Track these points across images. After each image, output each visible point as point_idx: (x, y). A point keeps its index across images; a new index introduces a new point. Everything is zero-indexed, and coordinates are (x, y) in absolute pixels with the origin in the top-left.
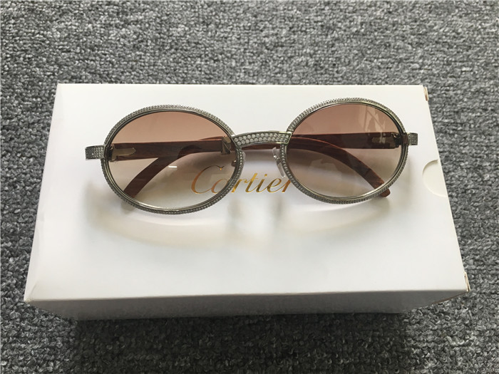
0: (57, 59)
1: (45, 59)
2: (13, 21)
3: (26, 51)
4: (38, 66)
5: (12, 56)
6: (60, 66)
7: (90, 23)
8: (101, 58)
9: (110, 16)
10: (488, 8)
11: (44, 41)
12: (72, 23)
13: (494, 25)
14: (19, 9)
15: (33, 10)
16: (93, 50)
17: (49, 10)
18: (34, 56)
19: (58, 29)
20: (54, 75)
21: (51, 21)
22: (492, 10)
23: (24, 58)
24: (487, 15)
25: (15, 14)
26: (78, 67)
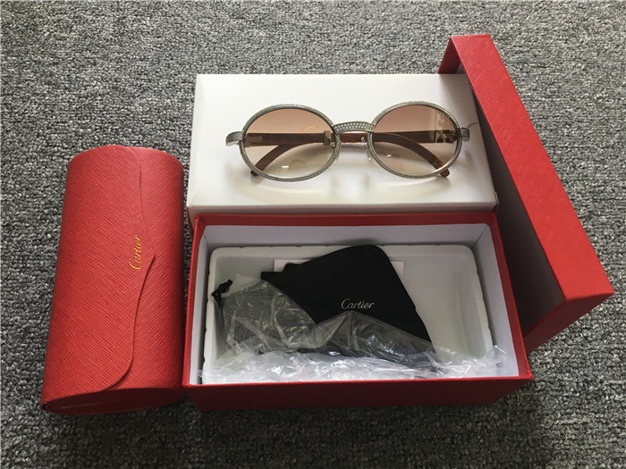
0: (141, 130)
1: (130, 130)
2: (99, 98)
3: (113, 123)
4: (124, 136)
5: (100, 128)
6: (144, 135)
7: (168, 98)
8: (180, 128)
9: (186, 92)
10: (524, 74)
11: (128, 115)
12: (153, 99)
13: (530, 89)
14: (105, 87)
15: (117, 88)
16: (173, 121)
17: (131, 88)
18: (120, 128)
19: (140, 104)
20: (139, 143)
21: (134, 97)
22: (528, 76)
23: (112, 129)
24: (523, 80)
25: (101, 91)
26: (160, 136)
